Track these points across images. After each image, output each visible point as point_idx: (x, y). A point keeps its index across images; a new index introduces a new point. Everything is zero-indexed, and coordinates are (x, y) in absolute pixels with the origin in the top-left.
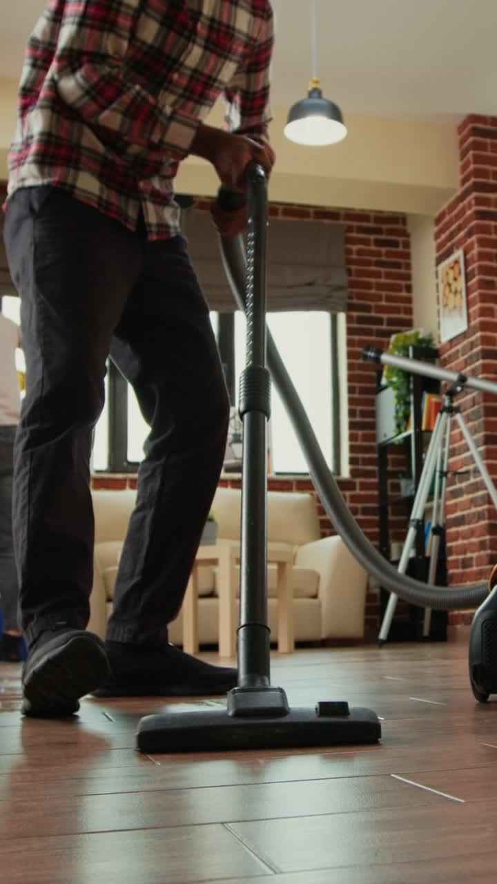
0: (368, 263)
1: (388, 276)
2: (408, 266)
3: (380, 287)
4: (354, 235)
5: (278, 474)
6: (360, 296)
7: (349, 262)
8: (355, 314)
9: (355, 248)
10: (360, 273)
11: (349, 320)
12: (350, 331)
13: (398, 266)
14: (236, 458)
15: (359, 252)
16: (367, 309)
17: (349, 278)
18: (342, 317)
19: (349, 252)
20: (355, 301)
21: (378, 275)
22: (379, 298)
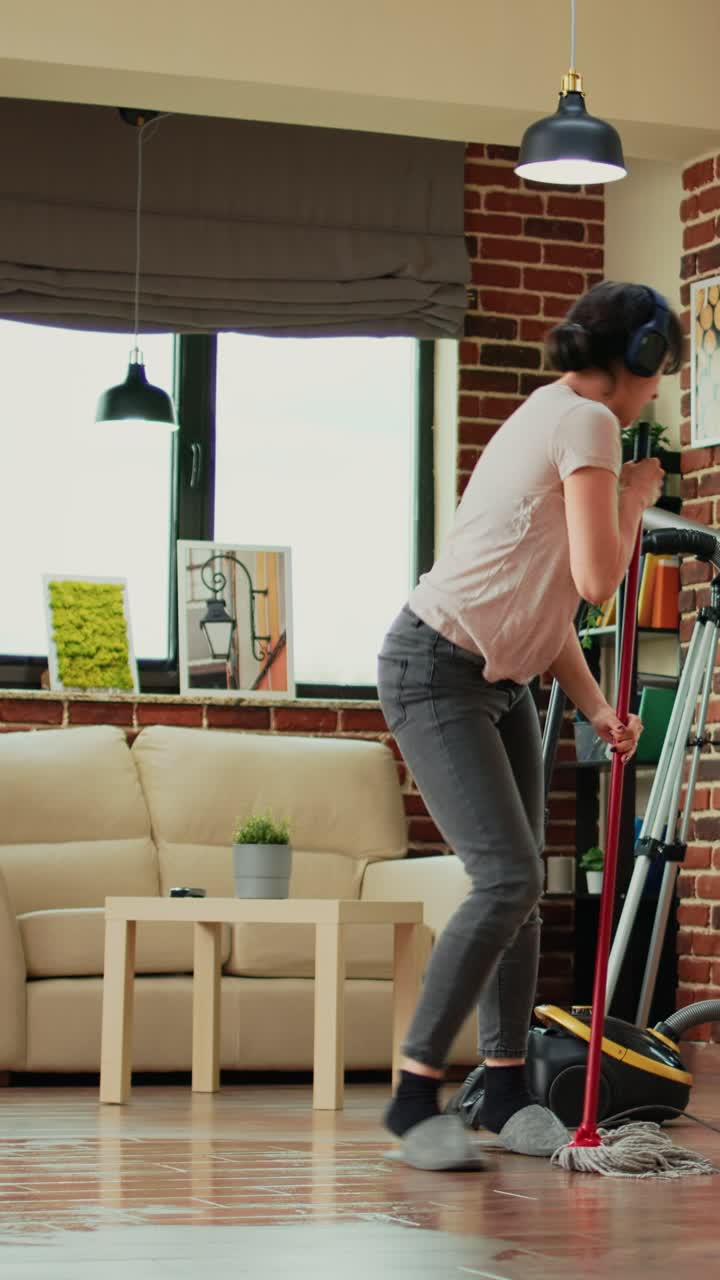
0: (512, 226)
1: (553, 255)
2: (598, 234)
3: (537, 280)
4: (485, 161)
5: (304, 690)
6: (491, 302)
7: (472, 222)
8: (480, 341)
9: (483, 190)
10: (494, 249)
11: (466, 354)
12: (467, 380)
13: (575, 232)
14: (215, 656)
15: (494, 201)
16: (506, 329)
17: (472, 260)
18: (448, 350)
19: (472, 199)
20: (481, 312)
21: (530, 253)
22: (532, 305)
